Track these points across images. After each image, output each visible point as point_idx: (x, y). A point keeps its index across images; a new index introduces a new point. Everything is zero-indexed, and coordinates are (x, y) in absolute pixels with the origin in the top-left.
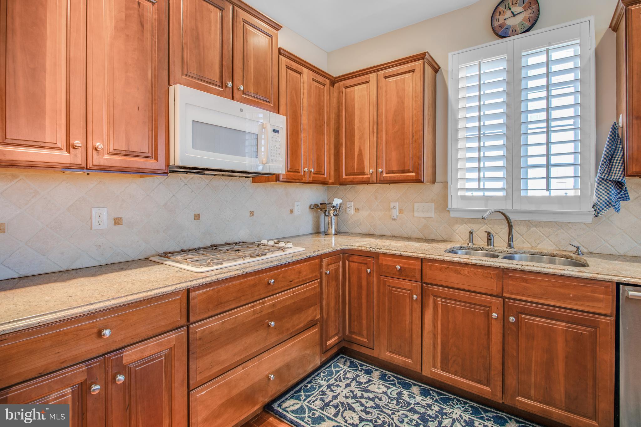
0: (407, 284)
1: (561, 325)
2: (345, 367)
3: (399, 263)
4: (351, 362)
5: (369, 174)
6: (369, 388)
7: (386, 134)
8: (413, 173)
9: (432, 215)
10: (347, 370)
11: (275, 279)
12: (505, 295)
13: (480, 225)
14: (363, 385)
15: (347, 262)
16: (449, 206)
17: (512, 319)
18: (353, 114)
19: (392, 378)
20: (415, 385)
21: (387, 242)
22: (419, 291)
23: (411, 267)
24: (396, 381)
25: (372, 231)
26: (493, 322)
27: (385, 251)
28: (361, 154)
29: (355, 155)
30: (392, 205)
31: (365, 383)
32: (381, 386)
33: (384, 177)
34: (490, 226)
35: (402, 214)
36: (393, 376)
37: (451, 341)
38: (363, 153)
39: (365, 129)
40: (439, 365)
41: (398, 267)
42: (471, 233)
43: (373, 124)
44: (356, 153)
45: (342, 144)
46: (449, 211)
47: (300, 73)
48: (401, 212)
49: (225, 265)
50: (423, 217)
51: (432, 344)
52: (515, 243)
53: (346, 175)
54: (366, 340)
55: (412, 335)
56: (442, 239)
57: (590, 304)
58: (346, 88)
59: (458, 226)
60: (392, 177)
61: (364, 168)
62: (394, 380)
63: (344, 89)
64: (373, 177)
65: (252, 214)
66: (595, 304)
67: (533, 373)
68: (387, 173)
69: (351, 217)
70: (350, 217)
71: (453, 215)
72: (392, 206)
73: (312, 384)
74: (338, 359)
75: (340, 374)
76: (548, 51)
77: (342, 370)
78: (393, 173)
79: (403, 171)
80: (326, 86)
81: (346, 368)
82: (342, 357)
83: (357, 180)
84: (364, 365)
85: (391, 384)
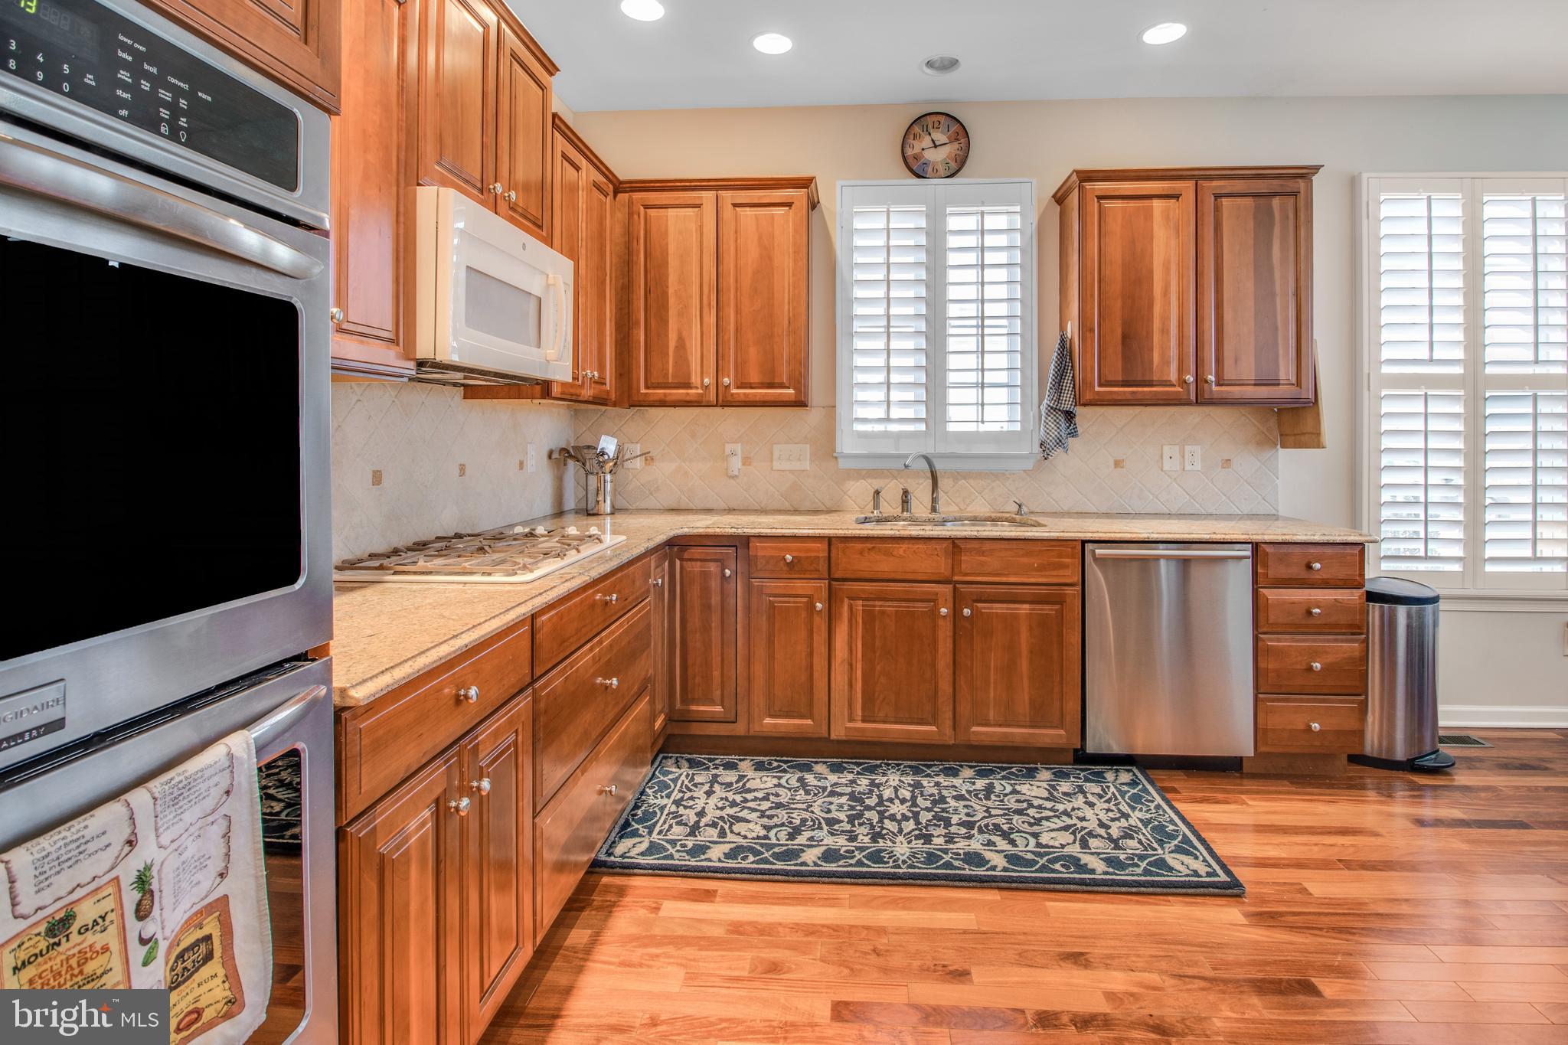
0: (801, 586)
1: (1025, 609)
2: (682, 770)
3: (789, 551)
4: (688, 760)
5: (699, 386)
6: (748, 786)
7: (738, 312)
8: (789, 388)
9: (806, 465)
10: (690, 773)
11: (619, 592)
12: (956, 578)
13: (887, 481)
14: (735, 786)
15: (678, 562)
16: (838, 450)
17: (967, 612)
18: (664, 264)
19: (775, 764)
20: (816, 763)
21: (752, 518)
22: (825, 594)
23: (809, 554)
24: (785, 766)
25: (685, 503)
26: (941, 622)
27: (762, 531)
28: (681, 345)
29: (668, 347)
30: (729, 448)
31: (737, 782)
32: (765, 779)
33: (732, 395)
34: (902, 481)
35: (750, 465)
36: (776, 760)
37: (878, 668)
38: (688, 344)
39: (691, 297)
40: (859, 713)
41: (789, 558)
42: (877, 493)
43: (710, 291)
44: (672, 344)
45: (638, 323)
46: (836, 458)
47: (577, 168)
48: (746, 461)
49: (497, 578)
50: (790, 471)
51: (846, 682)
52: (941, 506)
53: (647, 387)
54: (719, 709)
55: (812, 675)
56: (825, 509)
57: (1055, 573)
58: (646, 207)
59: (852, 483)
60: (749, 394)
61: (689, 376)
62: (779, 766)
63: (642, 208)
64: (710, 392)
65: (462, 468)
66: (1061, 572)
67: (992, 686)
68: (738, 388)
69: (635, 477)
70: (631, 477)
71: (843, 464)
72: (728, 451)
73: (643, 808)
74: (661, 762)
75: (683, 782)
76: (982, 213)
77: (681, 775)
78: (751, 388)
79: (771, 386)
80: (608, 198)
81: (685, 770)
82: (665, 758)
83: (673, 398)
84: (717, 759)
85: (780, 772)
